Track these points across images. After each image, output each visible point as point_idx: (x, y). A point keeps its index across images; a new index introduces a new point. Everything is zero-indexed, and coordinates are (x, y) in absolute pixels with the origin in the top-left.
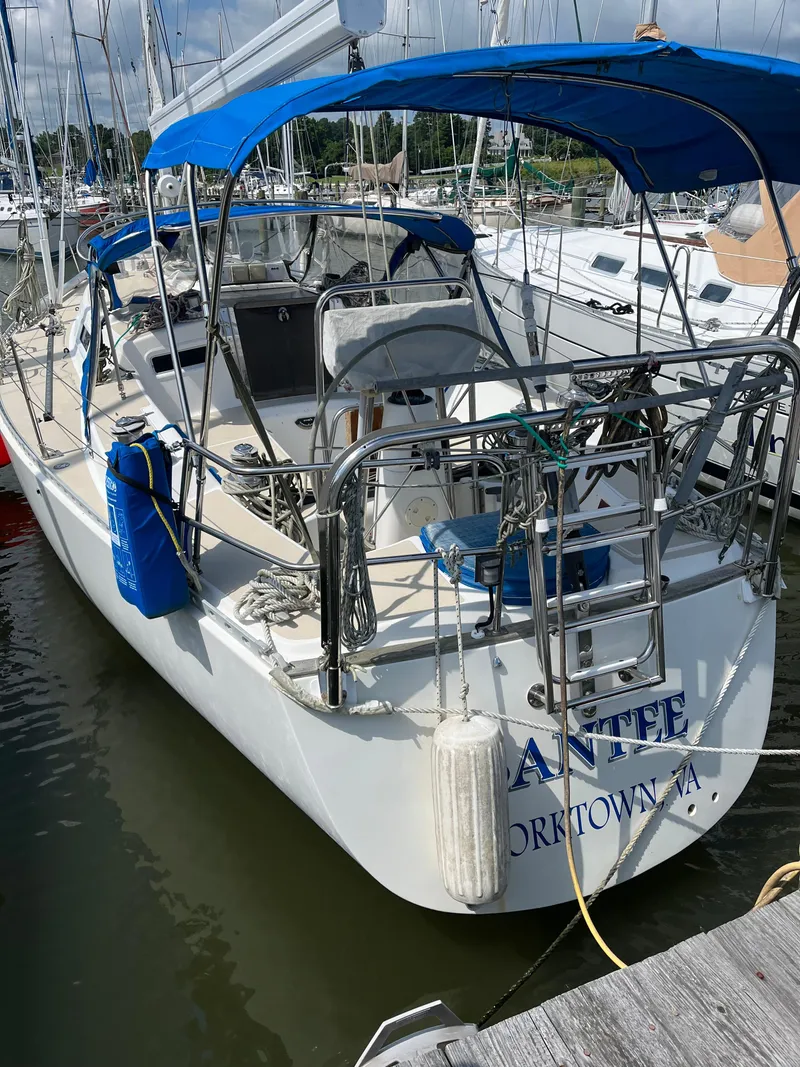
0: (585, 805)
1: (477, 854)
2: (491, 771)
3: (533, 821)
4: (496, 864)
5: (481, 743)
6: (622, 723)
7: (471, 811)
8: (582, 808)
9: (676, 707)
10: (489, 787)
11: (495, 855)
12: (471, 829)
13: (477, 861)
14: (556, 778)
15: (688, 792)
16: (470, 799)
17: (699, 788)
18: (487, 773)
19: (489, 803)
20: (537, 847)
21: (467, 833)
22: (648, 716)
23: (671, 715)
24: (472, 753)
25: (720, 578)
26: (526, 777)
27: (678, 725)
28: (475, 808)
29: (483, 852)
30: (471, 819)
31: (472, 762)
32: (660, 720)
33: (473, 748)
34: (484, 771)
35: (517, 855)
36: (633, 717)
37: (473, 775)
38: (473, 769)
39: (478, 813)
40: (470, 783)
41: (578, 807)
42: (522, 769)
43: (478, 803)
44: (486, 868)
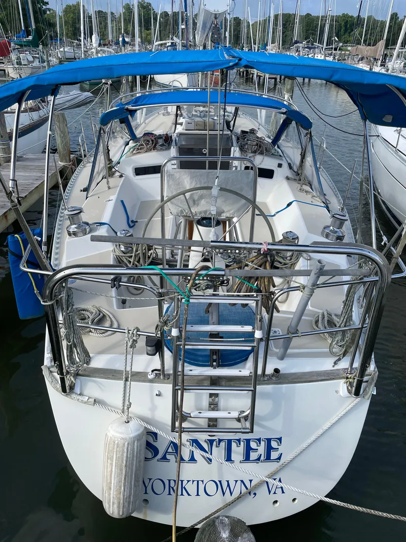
0: (203, 481)
1: (112, 492)
2: (125, 455)
3: (169, 481)
4: (122, 501)
5: (122, 439)
6: (234, 445)
7: (111, 471)
8: (200, 483)
9: (274, 444)
10: (123, 462)
11: (122, 496)
12: (111, 480)
13: (112, 496)
14: (186, 463)
15: (275, 493)
16: (112, 464)
17: (283, 492)
18: (122, 455)
19: (121, 470)
20: (169, 494)
21: (109, 481)
22: (253, 445)
23: (269, 449)
24: (116, 442)
25: (323, 378)
26: (168, 457)
27: (274, 455)
28: (113, 470)
29: (115, 493)
30: (111, 475)
31: (116, 446)
32: (262, 449)
33: (118, 440)
34: (121, 453)
35: (157, 494)
36: (242, 443)
37: (115, 453)
38: (115, 450)
39: (115, 473)
40: (113, 457)
41: (198, 481)
42: (167, 452)
43: (115, 468)
44: (116, 502)
